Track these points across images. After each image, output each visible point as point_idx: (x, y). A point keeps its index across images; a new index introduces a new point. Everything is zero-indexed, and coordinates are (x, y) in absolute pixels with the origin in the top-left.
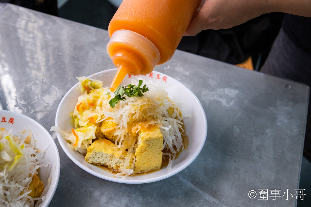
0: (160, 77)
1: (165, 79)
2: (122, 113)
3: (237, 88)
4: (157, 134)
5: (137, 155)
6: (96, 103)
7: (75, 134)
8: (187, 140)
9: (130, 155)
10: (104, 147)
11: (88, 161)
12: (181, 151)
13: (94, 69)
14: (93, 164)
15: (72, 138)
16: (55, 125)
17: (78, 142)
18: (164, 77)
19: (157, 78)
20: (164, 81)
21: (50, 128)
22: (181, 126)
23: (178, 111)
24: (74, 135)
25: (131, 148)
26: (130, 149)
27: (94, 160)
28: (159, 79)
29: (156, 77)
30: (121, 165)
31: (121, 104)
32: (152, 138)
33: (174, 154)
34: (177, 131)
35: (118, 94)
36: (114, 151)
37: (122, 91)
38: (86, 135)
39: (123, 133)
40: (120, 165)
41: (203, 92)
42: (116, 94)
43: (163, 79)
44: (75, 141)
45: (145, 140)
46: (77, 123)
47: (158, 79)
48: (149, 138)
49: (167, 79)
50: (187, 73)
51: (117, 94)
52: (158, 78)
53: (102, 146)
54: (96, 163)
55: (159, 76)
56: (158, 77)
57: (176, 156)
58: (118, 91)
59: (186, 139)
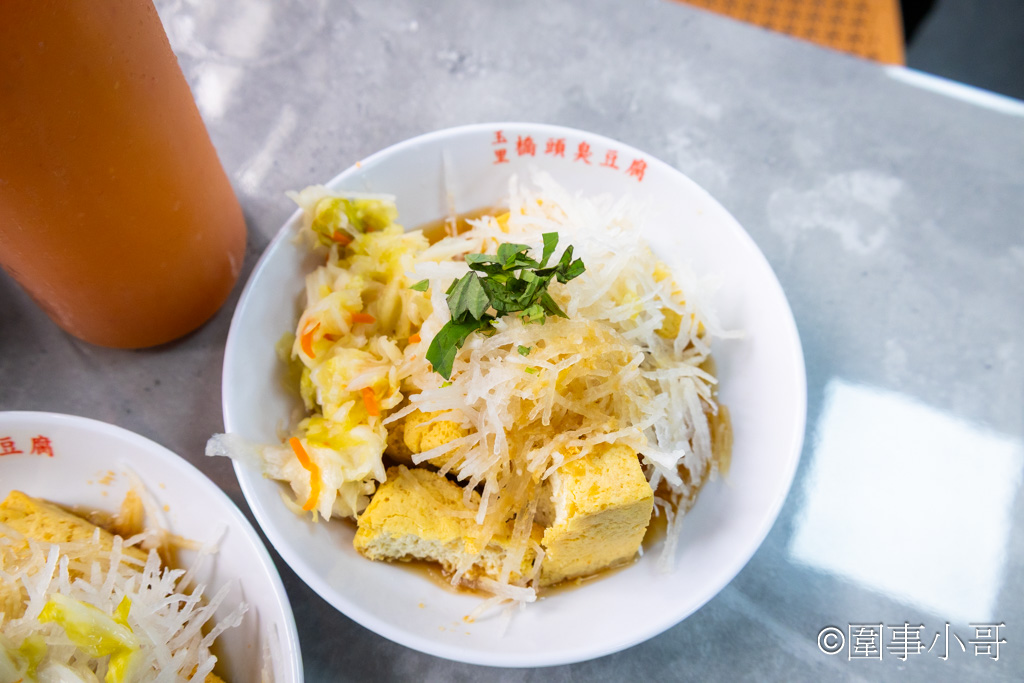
0: (618, 162)
1: (638, 169)
2: (484, 394)
3: (895, 169)
4: (628, 489)
5: (551, 544)
6: (379, 302)
7: (304, 458)
8: (726, 428)
9: (524, 542)
10: (422, 513)
11: (367, 554)
12: (704, 477)
13: (359, 106)
14: (385, 560)
15: (294, 472)
16: (222, 430)
17: (321, 493)
18: (635, 163)
19: (606, 164)
20: (635, 178)
21: (204, 445)
22: (706, 391)
23: (696, 323)
24: (299, 464)
25: (526, 517)
26: (523, 521)
27: (387, 549)
28: (616, 168)
29: (603, 159)
30: (489, 564)
31: (476, 352)
32: (612, 507)
33: (679, 497)
34: (693, 412)
35: (463, 310)
36: (462, 523)
37: (480, 297)
38: (350, 460)
39: (491, 469)
40: (485, 564)
41: (774, 197)
42: (454, 307)
43: (631, 168)
44: (309, 489)
45: (582, 516)
46: (311, 393)
47: (611, 170)
48: (598, 509)
49: (646, 171)
50: (713, 111)
51: (459, 307)
52: (612, 165)
53: (415, 507)
54: (397, 556)
55: (615, 158)
56: (610, 162)
57: (689, 503)
58: (463, 294)
59: (721, 428)
